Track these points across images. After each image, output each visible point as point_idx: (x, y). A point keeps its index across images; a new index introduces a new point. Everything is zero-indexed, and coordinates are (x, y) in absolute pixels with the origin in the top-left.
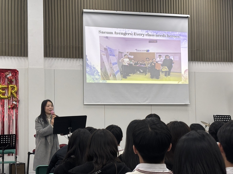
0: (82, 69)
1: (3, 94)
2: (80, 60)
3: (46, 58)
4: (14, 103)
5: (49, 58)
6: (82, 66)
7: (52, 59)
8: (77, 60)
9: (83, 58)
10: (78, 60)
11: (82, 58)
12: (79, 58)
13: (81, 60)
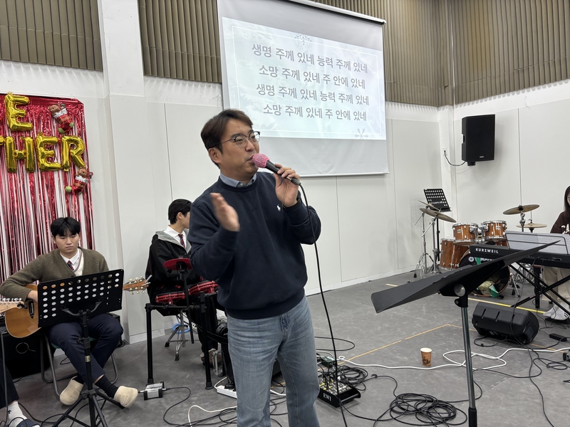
0: (221, 107)
1: (48, 158)
2: (214, 87)
4: (80, 178)
5: (153, 78)
6: (220, 99)
8: (210, 86)
9: (221, 83)
11: (218, 83)
12: (213, 82)
13: (217, 86)
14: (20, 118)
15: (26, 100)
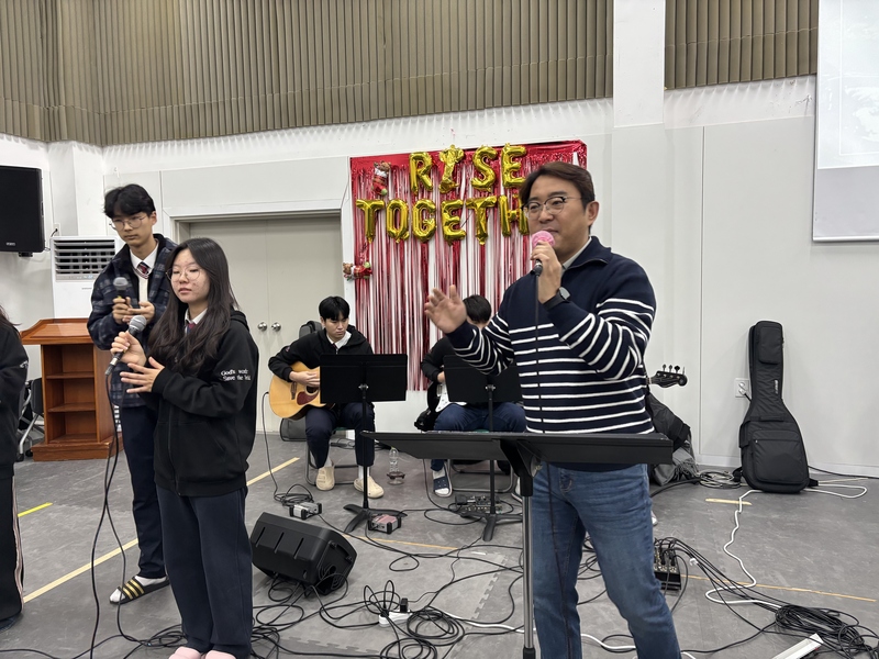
0: (811, 115)
2: (802, 84)
3: (676, 92)
5: (686, 91)
6: (811, 103)
7: (698, 94)
8: (792, 84)
9: (816, 74)
10: (795, 84)
11: (810, 74)
12: (799, 74)
13: (808, 79)
14: (515, 173)
15: (523, 149)
